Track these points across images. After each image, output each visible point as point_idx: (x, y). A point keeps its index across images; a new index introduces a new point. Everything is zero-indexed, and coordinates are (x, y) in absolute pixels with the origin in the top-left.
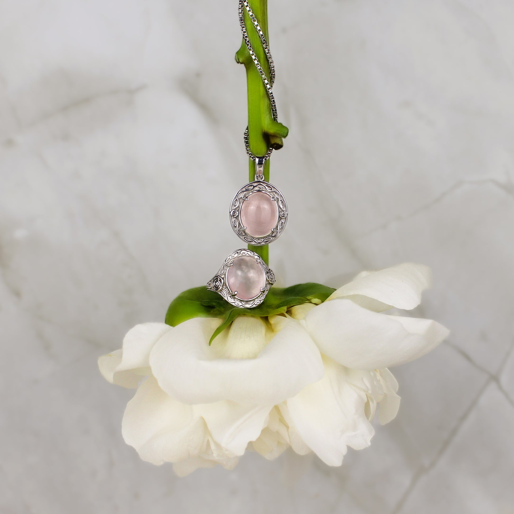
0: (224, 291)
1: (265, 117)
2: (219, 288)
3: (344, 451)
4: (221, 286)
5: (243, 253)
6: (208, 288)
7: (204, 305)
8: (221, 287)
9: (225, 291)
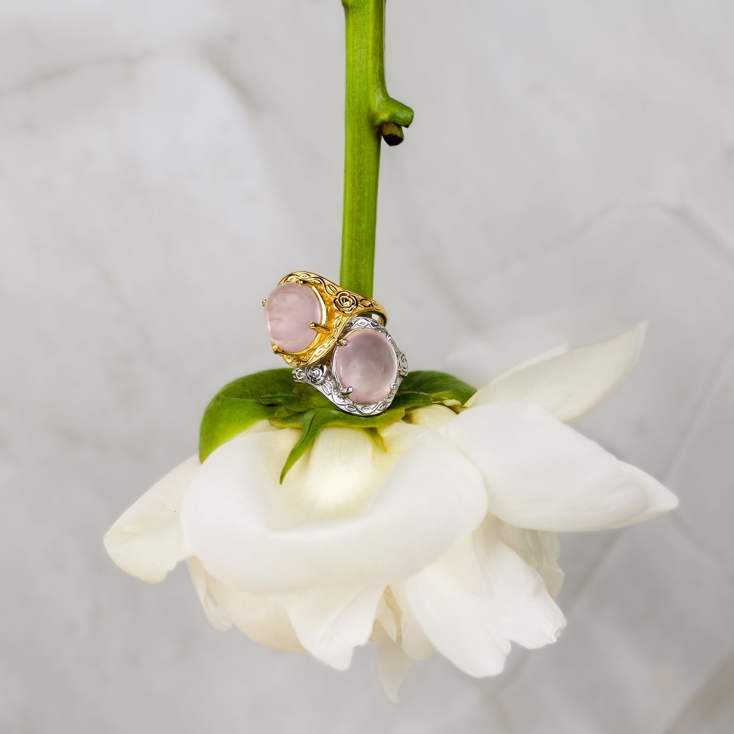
0: (327, 385)
1: (376, 90)
2: (319, 380)
3: (507, 649)
4: (322, 376)
5: (361, 323)
6: (296, 379)
7: (263, 403)
8: (322, 379)
9: (330, 386)
